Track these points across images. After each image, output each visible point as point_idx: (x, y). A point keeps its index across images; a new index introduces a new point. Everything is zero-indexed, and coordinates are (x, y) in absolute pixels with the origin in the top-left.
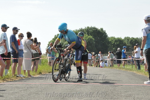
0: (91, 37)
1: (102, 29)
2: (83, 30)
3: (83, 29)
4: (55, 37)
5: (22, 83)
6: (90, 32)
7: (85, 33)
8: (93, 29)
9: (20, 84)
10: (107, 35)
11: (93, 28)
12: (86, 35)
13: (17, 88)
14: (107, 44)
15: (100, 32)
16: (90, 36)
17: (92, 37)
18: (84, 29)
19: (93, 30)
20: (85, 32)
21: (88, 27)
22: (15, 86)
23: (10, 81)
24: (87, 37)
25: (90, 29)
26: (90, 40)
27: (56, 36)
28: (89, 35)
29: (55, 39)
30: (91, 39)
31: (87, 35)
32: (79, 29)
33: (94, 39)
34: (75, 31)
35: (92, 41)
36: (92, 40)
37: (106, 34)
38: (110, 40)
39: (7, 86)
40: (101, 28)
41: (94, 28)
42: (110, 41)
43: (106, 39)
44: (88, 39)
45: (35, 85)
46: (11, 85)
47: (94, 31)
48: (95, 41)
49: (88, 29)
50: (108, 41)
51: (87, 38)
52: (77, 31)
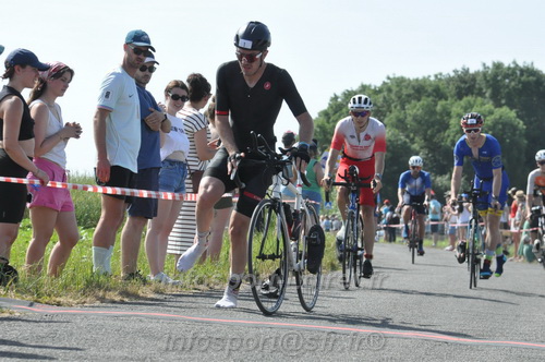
0: (507, 113)
2: (474, 77)
3: (472, 71)
4: (331, 106)
5: (171, 315)
6: (504, 91)
7: (481, 94)
8: (522, 75)
9: (158, 319)
11: (522, 71)
12: (483, 104)
13: (148, 335)
16: (505, 109)
17: (513, 114)
18: (477, 73)
19: (520, 82)
20: (481, 89)
21: (498, 66)
22: (137, 326)
23: (114, 302)
24: (491, 113)
25: (506, 76)
26: (503, 129)
27: (336, 98)
28: (498, 105)
29: (331, 112)
30: (508, 126)
31: (489, 106)
32: (452, 74)
33: (521, 124)
34: (432, 78)
35: (514, 134)
36: (514, 128)
39: (101, 322)
41: (530, 72)
44: (496, 123)
45: (231, 326)
46: (120, 323)
47: (526, 85)
48: (527, 136)
49: (496, 75)
51: (490, 120)
52: (440, 79)
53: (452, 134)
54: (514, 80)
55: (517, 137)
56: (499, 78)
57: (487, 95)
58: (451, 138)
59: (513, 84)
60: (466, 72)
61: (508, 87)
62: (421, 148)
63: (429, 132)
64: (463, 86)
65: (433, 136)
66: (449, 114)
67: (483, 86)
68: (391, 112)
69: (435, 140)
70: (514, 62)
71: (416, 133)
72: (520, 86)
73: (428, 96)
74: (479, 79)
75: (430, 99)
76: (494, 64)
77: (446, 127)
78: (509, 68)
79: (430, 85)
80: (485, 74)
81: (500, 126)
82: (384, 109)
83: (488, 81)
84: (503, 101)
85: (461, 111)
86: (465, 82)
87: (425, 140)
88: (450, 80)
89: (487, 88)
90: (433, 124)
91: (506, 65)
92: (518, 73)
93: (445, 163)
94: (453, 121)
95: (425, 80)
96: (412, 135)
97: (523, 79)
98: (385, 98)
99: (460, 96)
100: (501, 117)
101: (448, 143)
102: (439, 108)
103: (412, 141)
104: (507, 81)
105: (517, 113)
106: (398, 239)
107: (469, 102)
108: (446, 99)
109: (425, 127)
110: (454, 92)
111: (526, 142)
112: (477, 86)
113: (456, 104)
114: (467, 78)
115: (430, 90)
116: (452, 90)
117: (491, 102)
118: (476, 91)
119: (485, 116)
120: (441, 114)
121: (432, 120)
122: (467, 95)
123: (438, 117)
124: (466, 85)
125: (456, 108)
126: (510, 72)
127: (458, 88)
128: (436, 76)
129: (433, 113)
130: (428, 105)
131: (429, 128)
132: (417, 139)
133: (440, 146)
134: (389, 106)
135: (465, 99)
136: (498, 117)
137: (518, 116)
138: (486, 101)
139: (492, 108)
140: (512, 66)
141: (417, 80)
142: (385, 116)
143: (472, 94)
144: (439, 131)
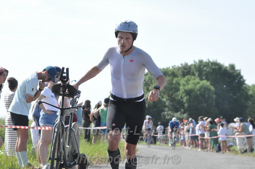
0: (206, 83)
1: (232, 67)
2: (190, 67)
3: (189, 64)
6: (204, 73)
7: (193, 74)
10: (244, 81)
11: (212, 64)
12: (194, 79)
14: (243, 100)
15: (229, 73)
16: (205, 81)
17: (208, 83)
18: (192, 65)
19: (211, 68)
20: (193, 72)
21: (201, 62)
24: (198, 83)
25: (205, 66)
26: (204, 91)
28: (202, 79)
30: (206, 89)
31: (197, 80)
32: (180, 66)
33: (212, 88)
34: (171, 68)
35: (209, 93)
36: (210, 90)
37: (242, 77)
38: (250, 93)
40: (230, 65)
41: (215, 64)
42: (251, 96)
43: (243, 90)
44: (201, 88)
47: (214, 70)
48: (215, 93)
49: (200, 66)
50: (247, 94)
51: (198, 86)
52: (175, 68)
53: (181, 94)
54: (208, 68)
55: (211, 94)
56: (202, 67)
57: (196, 75)
58: (180, 95)
59: (208, 69)
60: (186, 64)
61: (206, 71)
62: (167, 100)
63: (170, 93)
64: (185, 71)
65: (172, 95)
66: (179, 84)
67: (195, 70)
68: (152, 84)
69: (173, 96)
70: (208, 60)
71: (164, 93)
72: (211, 71)
73: (169, 76)
74: (192, 68)
75: (171, 77)
76: (199, 61)
77: (178, 90)
78: (206, 62)
79: (170, 71)
80: (195, 65)
81: (203, 89)
82: (149, 83)
83: (196, 69)
84: (204, 78)
85: (185, 83)
86: (186, 69)
87: (169, 96)
88: (179, 68)
89: (196, 71)
90: (172, 89)
91: (204, 61)
92: (210, 64)
93: (178, 107)
94: (181, 87)
95: (167, 69)
96: (162, 94)
97: (213, 67)
98: (149, 77)
99: (184, 75)
100: (203, 85)
101: (179, 98)
102: (174, 82)
103: (163, 97)
104: (205, 68)
105: (210, 83)
106: (157, 143)
107: (188, 78)
108: (178, 77)
109: (168, 91)
110: (181, 74)
111: (215, 96)
112: (192, 71)
113: (182, 79)
114: (187, 67)
115: (170, 73)
116: (180, 73)
117: (198, 78)
118: (191, 73)
119: (196, 85)
120: (175, 85)
121: (172, 87)
122: (187, 75)
123: (174, 86)
124: (186, 71)
125: (182, 81)
126: (206, 64)
127: (183, 72)
128: (173, 67)
129: (172, 84)
130: (169, 81)
131: (170, 91)
132: (165, 96)
133: (176, 99)
134: (151, 81)
135: (186, 77)
136: (201, 85)
137: (211, 84)
138: (196, 78)
139: (199, 81)
140: (207, 61)
141: (164, 69)
142: (150, 86)
143: (190, 74)
144: (175, 92)
